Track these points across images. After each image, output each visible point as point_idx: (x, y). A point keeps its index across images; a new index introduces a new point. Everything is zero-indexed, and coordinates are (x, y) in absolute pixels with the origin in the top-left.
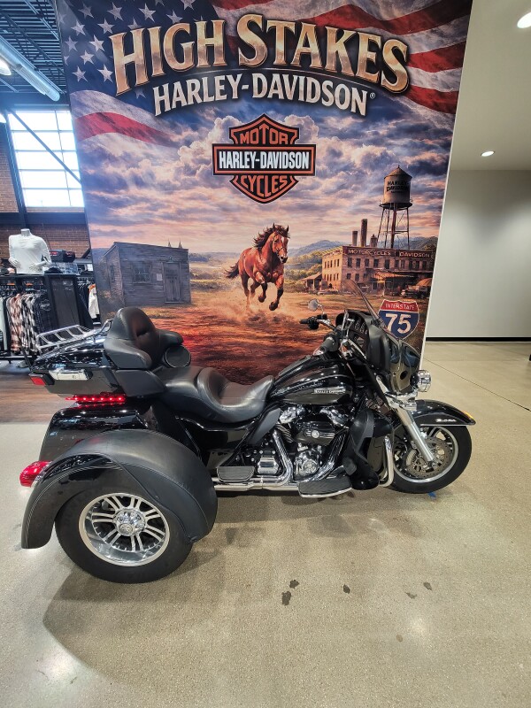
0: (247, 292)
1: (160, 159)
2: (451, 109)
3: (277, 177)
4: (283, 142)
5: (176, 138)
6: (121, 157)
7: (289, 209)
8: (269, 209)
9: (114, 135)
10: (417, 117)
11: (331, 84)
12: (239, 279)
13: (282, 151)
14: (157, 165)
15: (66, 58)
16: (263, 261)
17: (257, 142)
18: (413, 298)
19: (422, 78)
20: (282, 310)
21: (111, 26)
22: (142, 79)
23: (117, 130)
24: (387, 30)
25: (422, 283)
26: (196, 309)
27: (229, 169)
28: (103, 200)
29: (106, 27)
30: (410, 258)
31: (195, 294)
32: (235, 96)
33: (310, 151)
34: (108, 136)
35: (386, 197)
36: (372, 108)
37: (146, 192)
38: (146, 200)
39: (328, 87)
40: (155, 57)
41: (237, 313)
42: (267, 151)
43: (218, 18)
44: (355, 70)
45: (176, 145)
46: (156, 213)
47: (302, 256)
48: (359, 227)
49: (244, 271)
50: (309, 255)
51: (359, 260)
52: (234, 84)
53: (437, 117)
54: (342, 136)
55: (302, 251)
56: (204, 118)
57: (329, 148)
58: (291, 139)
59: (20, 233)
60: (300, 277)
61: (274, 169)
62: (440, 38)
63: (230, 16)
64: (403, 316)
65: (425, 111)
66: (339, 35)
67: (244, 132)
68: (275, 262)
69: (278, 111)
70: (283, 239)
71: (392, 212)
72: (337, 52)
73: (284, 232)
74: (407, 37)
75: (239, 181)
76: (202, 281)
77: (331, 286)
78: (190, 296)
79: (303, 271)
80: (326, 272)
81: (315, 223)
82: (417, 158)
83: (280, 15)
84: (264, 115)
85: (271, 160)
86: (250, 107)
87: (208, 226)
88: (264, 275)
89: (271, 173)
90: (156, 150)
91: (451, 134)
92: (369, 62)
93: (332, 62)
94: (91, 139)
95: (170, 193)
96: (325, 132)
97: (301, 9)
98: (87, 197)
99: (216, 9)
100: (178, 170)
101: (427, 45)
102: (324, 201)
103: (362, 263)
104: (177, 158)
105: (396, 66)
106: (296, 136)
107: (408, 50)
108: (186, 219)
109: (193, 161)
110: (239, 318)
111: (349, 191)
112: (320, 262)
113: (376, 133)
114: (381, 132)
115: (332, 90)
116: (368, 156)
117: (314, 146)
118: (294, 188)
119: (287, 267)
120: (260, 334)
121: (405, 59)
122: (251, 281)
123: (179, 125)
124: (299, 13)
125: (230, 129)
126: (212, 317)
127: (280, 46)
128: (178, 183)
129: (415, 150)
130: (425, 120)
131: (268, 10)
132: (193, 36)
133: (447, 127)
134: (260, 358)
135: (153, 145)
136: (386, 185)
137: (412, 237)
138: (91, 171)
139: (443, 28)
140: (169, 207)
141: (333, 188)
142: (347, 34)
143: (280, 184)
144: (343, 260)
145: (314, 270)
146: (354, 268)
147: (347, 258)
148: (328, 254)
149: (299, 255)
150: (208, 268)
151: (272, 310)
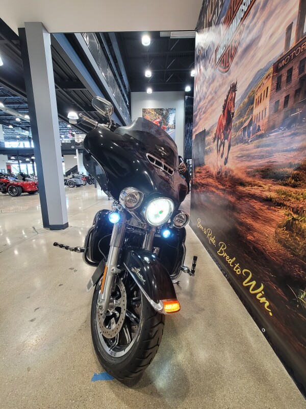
0: (218, 152)
3: (235, 38)
13: (239, 7)
16: (224, 123)
17: (229, 21)
20: (228, 165)
31: (206, 157)
41: (214, 169)
42: (232, 22)
47: (242, 105)
49: (218, 135)
50: (246, 100)
55: (243, 98)
60: (239, 128)
61: (234, 33)
67: (225, 22)
68: (229, 120)
70: (234, 94)
73: (234, 88)
75: (221, 65)
79: (241, 119)
80: (256, 111)
85: (233, 26)
88: (224, 134)
89: (232, 39)
103: (296, 73)
110: (214, 173)
112: (253, 103)
120: (220, 186)
144: (272, 85)
145: (248, 115)
146: (284, 88)
147: (276, 78)
148: (260, 87)
149: (240, 104)
150: (209, 138)
151: (225, 165)
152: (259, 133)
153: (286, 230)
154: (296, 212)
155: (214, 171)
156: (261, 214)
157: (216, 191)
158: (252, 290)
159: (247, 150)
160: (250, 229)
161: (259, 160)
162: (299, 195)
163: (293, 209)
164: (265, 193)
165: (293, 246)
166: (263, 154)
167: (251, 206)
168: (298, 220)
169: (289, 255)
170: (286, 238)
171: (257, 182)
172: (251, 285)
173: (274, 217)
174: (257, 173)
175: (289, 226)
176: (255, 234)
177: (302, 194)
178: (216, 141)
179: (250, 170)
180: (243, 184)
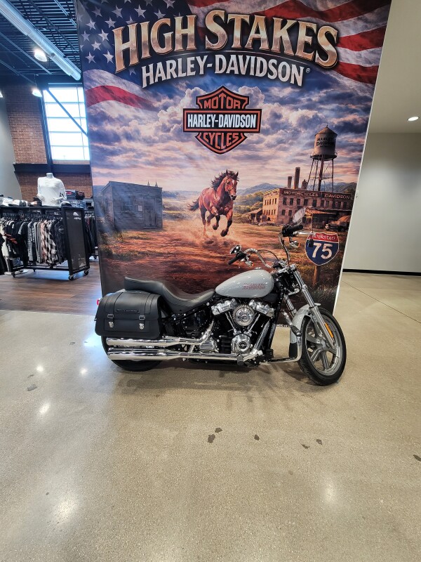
0: (204, 222)
1: (144, 119)
2: (372, 80)
3: (231, 134)
4: (237, 107)
5: (157, 104)
6: (117, 119)
7: (238, 158)
8: (224, 158)
9: (112, 102)
10: (344, 87)
11: (275, 61)
12: (199, 212)
13: (236, 114)
14: (142, 124)
15: (81, 46)
16: (217, 198)
17: (217, 107)
18: (334, 231)
19: (348, 56)
20: (230, 237)
21: (114, 22)
22: (134, 60)
23: (115, 99)
24: (322, 19)
25: (343, 219)
26: (166, 233)
27: (195, 127)
28: (102, 149)
29: (111, 23)
30: (333, 199)
31: (166, 222)
32: (202, 72)
33: (257, 114)
34: (108, 103)
35: (315, 150)
36: (307, 80)
37: (133, 145)
38: (132, 150)
39: (273, 64)
40: (145, 44)
41: (196, 238)
42: (224, 114)
43: (191, 14)
44: (295, 51)
45: (157, 110)
46: (140, 160)
48: (293, 173)
49: (203, 206)
50: (253, 195)
51: (292, 200)
52: (201, 64)
53: (360, 87)
54: (283, 102)
55: (248, 191)
56: (178, 89)
57: (272, 111)
58: (243, 105)
59: (46, 175)
60: (245, 212)
61: (229, 128)
62: (365, 24)
63: (200, 12)
64: (326, 245)
65: (350, 82)
66: (284, 24)
67: (207, 100)
68: (227, 199)
69: (234, 83)
70: (233, 181)
71: (320, 162)
72: (281, 37)
73: (234, 176)
74: (337, 24)
75: (202, 137)
76: (172, 212)
77: (269, 219)
78: (162, 223)
79: (248, 206)
80: (265, 208)
81: (259, 169)
82: (342, 119)
83: (238, 10)
84: (223, 87)
85: (227, 121)
86: (213, 80)
87: (177, 171)
88: (218, 209)
89: (226, 130)
90: (142, 114)
91: (371, 100)
92: (306, 44)
93: (277, 45)
94: (96, 105)
95: (151, 146)
96: (269, 99)
97: (255, 4)
98: (91, 147)
99: (190, 7)
100: (157, 128)
101: (353, 30)
102: (266, 152)
103: (295, 202)
104: (157, 119)
105: (328, 47)
106: (246, 103)
107: (338, 34)
108: (162, 165)
109: (168, 121)
110: (197, 242)
111: (286, 146)
112: (262, 200)
113: (310, 100)
114: (314, 99)
115: (276, 67)
116: (303, 118)
117: (260, 110)
118: (244, 143)
119: (236, 204)
120: (214, 254)
121: (335, 41)
122: (208, 214)
123: (159, 94)
124: (253, 7)
125: (197, 97)
126: (177, 240)
127: (237, 33)
128: (157, 138)
129: (341, 113)
130: (349, 89)
131: (229, 6)
132: (172, 28)
133: (368, 95)
134: (212, 273)
135: (140, 110)
136: (316, 141)
137: (336, 183)
138: (95, 129)
139: (367, 16)
140: (150, 155)
141: (273, 142)
142: (290, 23)
143: (233, 139)
144: (279, 199)
145: (257, 207)
146: (288, 205)
147: (283, 197)
150: (176, 202)
151: (223, 236)
152: (269, 222)
155: (197, 240)
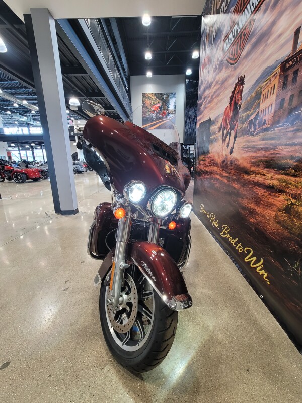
0: (223, 142)
3: (244, 31)
16: (231, 114)
17: (239, 12)
20: (234, 155)
27: (227, 51)
31: (210, 146)
41: (219, 157)
42: (242, 14)
47: (249, 98)
49: (224, 126)
50: (253, 94)
51: (296, 72)
61: (244, 26)
67: (235, 12)
70: (241, 87)
73: (242, 81)
75: (229, 56)
79: (248, 112)
80: (262, 107)
85: (243, 19)
88: (230, 125)
103: (300, 74)
143: (245, 35)
144: (279, 82)
145: (254, 109)
146: (289, 87)
147: (283, 77)
148: (267, 83)
149: (247, 98)
150: (215, 128)
151: (230, 154)
152: (264, 127)
153: (285, 213)
154: (295, 198)
155: (219, 160)
156: (263, 199)
157: (220, 178)
158: (253, 265)
159: (253, 142)
160: (252, 213)
161: (263, 152)
162: (298, 183)
163: (292, 195)
164: (267, 181)
165: (291, 226)
166: (267, 146)
167: (254, 192)
168: (296, 204)
169: (287, 234)
170: (285, 219)
171: (261, 171)
172: (252, 261)
173: (275, 202)
174: (261, 163)
175: (288, 209)
176: (257, 217)
177: (300, 183)
178: (222, 131)
179: (254, 160)
180: (247, 172)
